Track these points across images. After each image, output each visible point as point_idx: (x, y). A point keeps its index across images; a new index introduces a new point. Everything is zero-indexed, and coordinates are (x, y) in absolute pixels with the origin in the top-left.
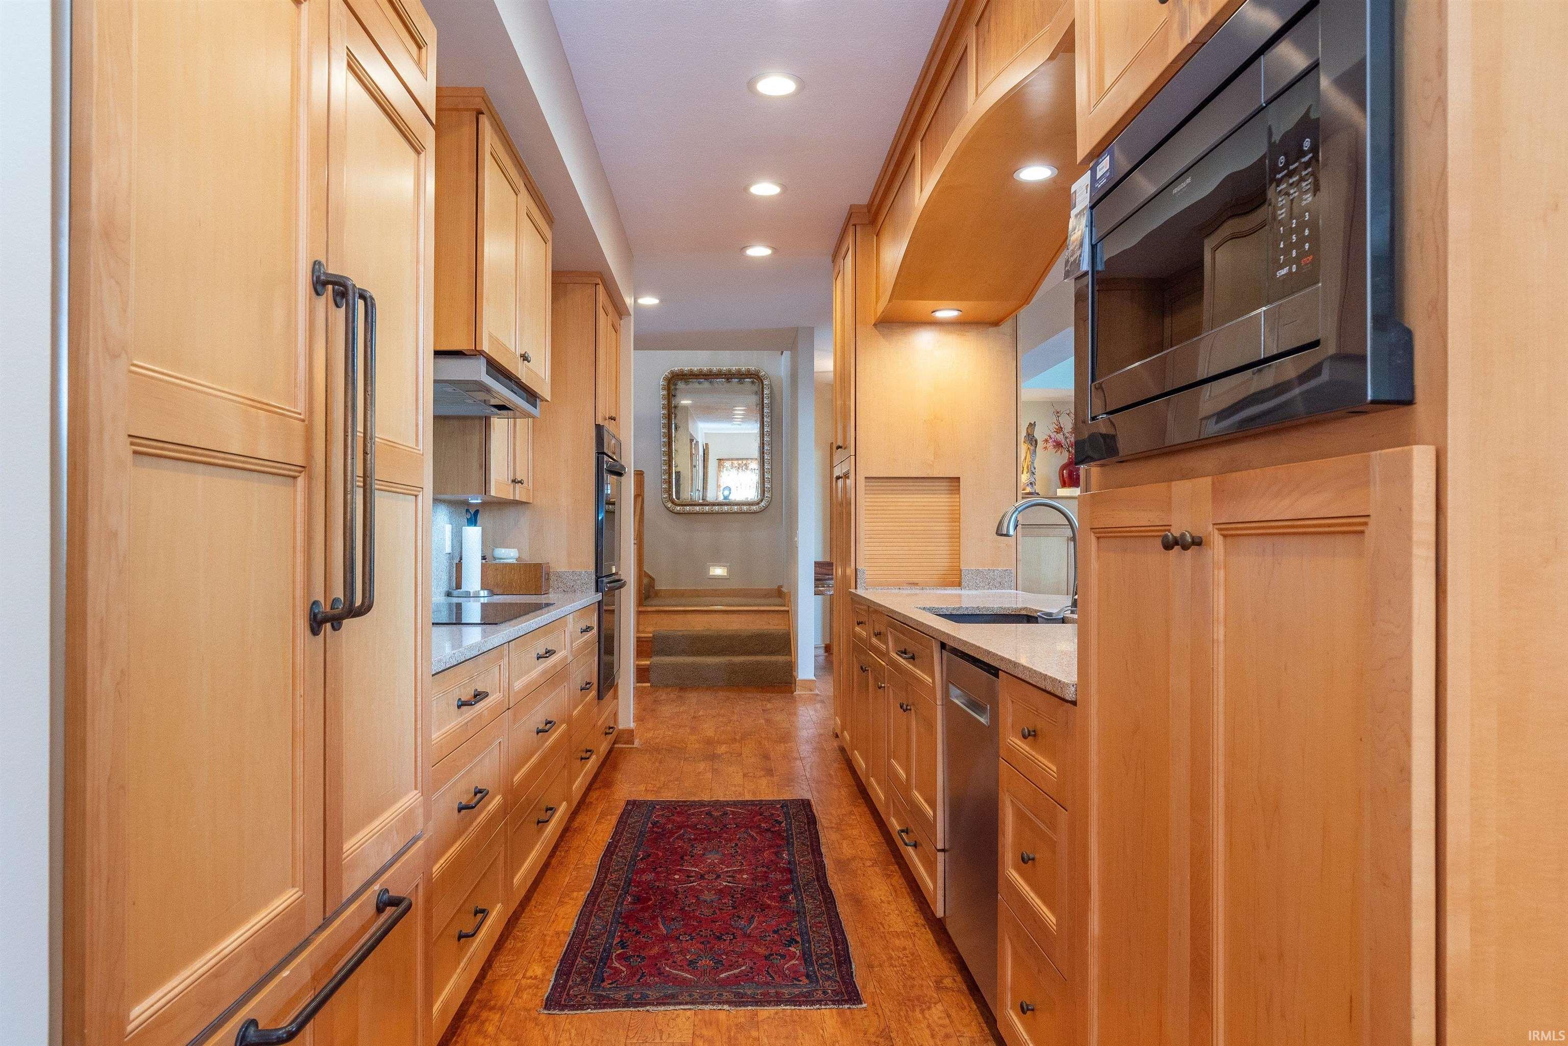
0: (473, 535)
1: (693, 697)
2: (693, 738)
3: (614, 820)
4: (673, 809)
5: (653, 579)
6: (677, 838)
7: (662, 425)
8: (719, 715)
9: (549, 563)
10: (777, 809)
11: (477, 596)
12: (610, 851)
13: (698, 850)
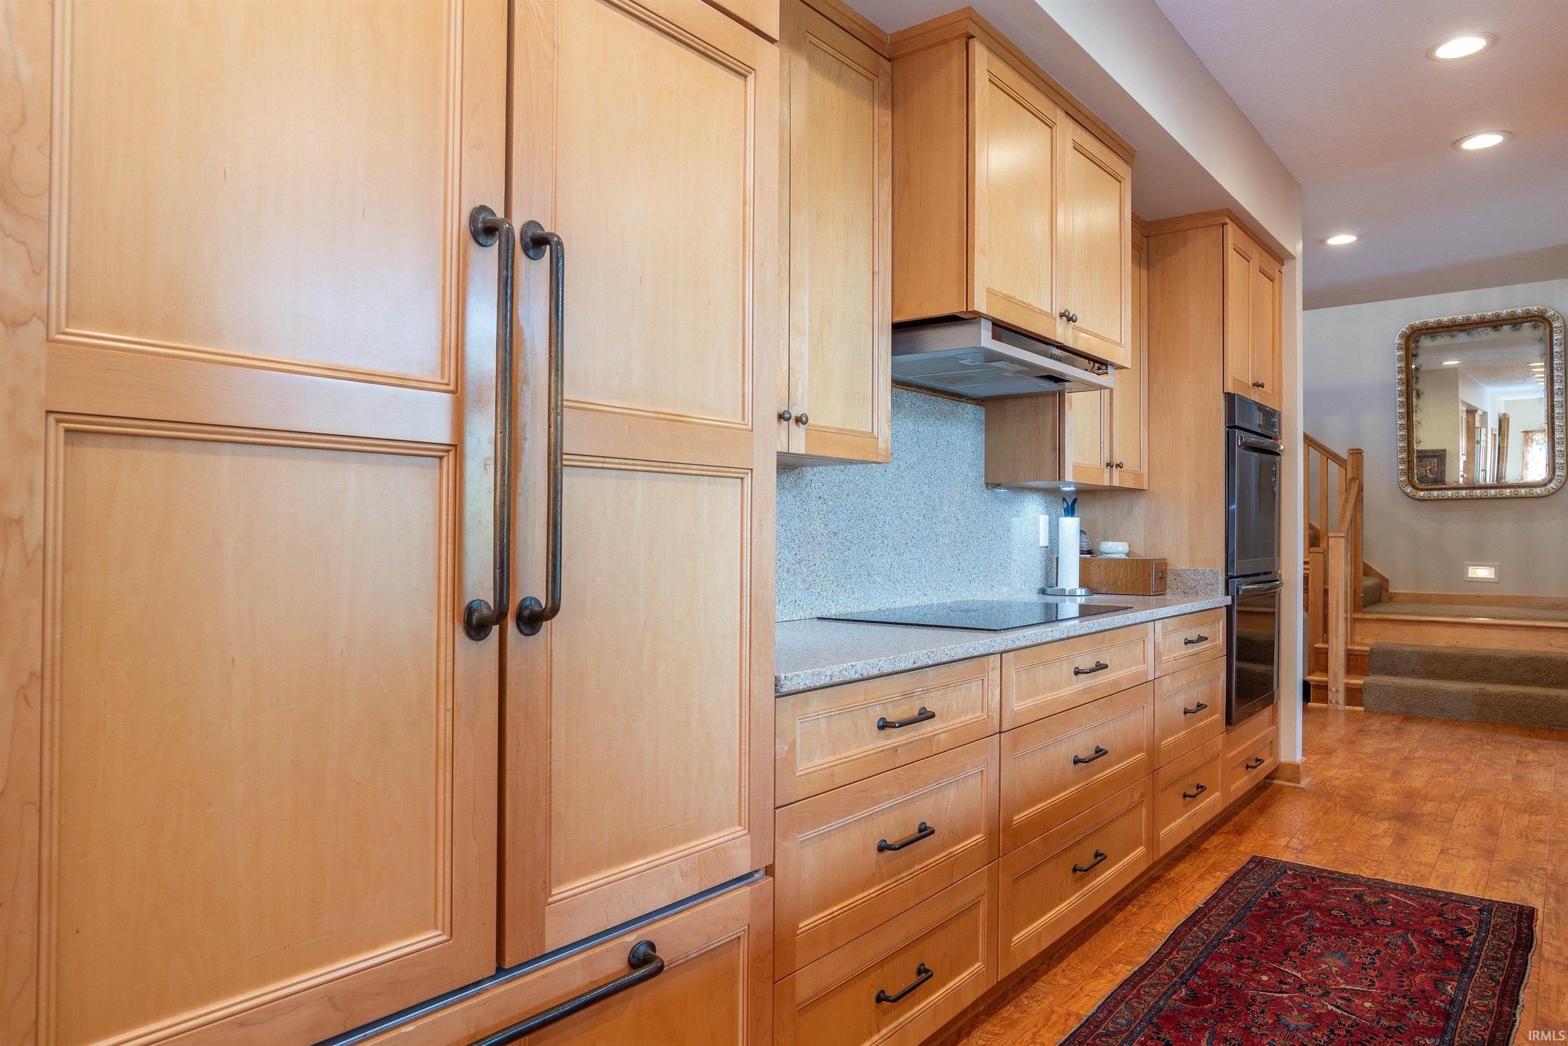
0: (1070, 526)
1: (1417, 731)
2: (1389, 786)
3: (1221, 877)
4: (1309, 878)
5: (1387, 580)
6: (1295, 923)
7: (1397, 393)
8: (1445, 760)
9: (1165, 559)
10: (1470, 912)
11: (1073, 595)
12: (1193, 920)
13: (1314, 948)
